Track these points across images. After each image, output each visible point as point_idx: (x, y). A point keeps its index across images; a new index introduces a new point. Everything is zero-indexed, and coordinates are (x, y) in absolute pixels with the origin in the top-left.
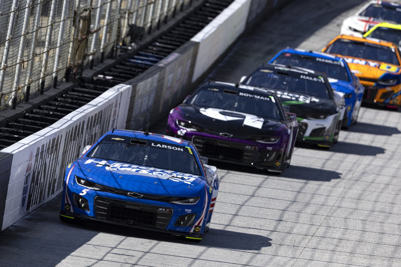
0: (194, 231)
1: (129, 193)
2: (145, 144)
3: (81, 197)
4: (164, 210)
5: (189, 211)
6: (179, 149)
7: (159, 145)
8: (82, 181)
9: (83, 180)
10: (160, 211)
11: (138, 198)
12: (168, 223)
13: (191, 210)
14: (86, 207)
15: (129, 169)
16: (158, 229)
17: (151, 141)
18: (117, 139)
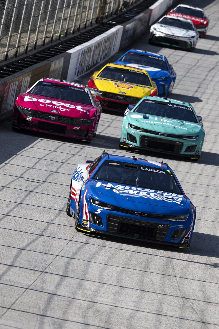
0: (184, 242)
1: (135, 213)
2: (136, 168)
3: (96, 215)
4: (162, 226)
5: (181, 226)
6: (162, 172)
7: (146, 169)
8: (97, 202)
9: (97, 201)
10: (159, 227)
11: (143, 216)
12: (165, 236)
13: (183, 226)
14: (100, 223)
15: (131, 192)
16: (158, 241)
17: (140, 166)
18: (114, 164)
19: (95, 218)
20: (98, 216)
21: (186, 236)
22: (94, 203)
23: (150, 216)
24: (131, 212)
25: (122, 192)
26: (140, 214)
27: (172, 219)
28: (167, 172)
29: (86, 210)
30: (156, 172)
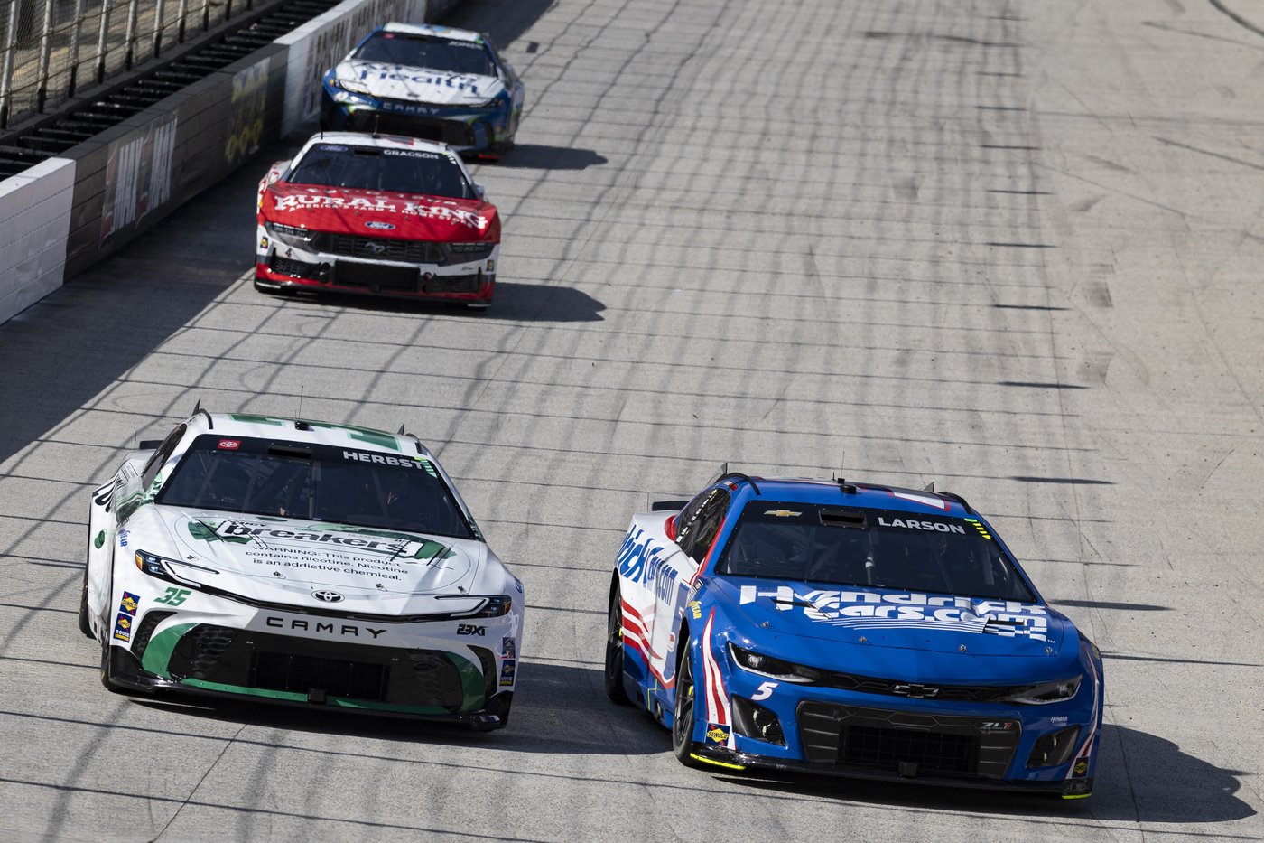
0: (1075, 774)
1: (897, 687)
2: (860, 521)
3: (756, 705)
4: (997, 725)
5: (1061, 721)
6: (953, 528)
7: (897, 522)
8: (754, 660)
9: (757, 655)
10: (987, 730)
11: (925, 698)
12: (1009, 762)
13: (1066, 718)
14: (774, 735)
15: (867, 611)
16: (985, 780)
17: (873, 513)
18: (780, 513)
19: (755, 716)
20: (764, 708)
21: (1079, 755)
22: (745, 663)
23: (952, 692)
24: (881, 685)
25: (835, 615)
26: (914, 691)
27: (1027, 697)
28: (969, 527)
29: (715, 691)
30: (932, 528)
